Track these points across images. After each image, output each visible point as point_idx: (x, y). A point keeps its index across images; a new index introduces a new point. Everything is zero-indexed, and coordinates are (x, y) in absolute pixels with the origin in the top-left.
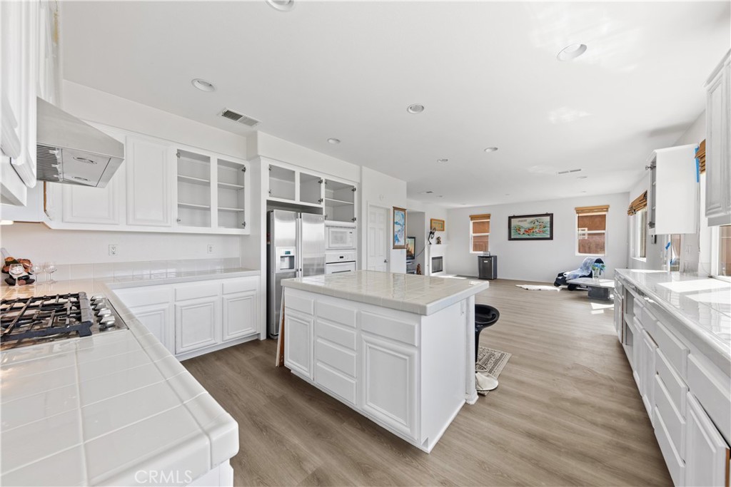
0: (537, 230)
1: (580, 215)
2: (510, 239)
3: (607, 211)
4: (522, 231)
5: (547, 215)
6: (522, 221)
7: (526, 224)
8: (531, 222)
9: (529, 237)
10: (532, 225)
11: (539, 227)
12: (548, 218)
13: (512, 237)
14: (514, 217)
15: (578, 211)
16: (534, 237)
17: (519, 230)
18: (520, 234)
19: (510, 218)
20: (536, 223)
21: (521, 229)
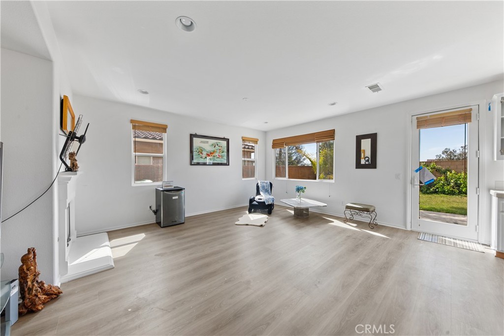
0: (217, 154)
2: (192, 163)
3: (256, 143)
4: (204, 154)
5: (224, 139)
6: (203, 142)
7: (208, 146)
8: (213, 145)
10: (213, 149)
11: (218, 151)
13: (194, 161)
14: (196, 136)
15: (244, 139)
17: (201, 153)
18: (202, 158)
19: (192, 136)
20: (216, 146)
21: (203, 152)
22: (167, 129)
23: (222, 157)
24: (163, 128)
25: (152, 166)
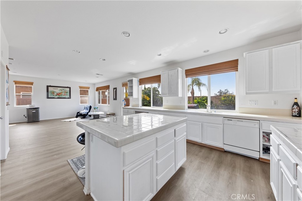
0: (63, 94)
1: (81, 89)
2: (48, 98)
3: (89, 89)
4: (55, 94)
5: (68, 87)
6: (55, 89)
7: (58, 90)
8: (60, 90)
9: (60, 97)
10: (61, 91)
11: (64, 92)
12: (68, 89)
13: (49, 97)
14: (50, 86)
15: (80, 87)
16: (62, 97)
17: (54, 93)
18: (54, 95)
19: (48, 87)
20: (63, 90)
21: (55, 93)
22: (33, 84)
23: (67, 95)
24: (32, 84)
25: (21, 99)
